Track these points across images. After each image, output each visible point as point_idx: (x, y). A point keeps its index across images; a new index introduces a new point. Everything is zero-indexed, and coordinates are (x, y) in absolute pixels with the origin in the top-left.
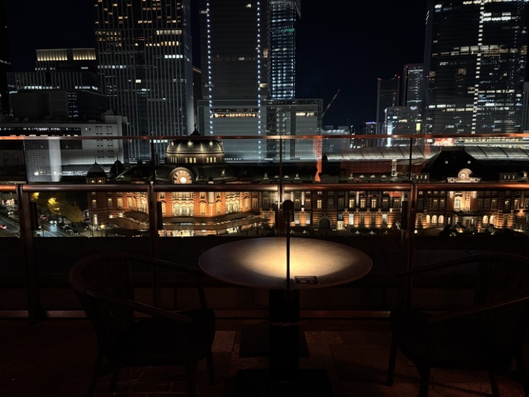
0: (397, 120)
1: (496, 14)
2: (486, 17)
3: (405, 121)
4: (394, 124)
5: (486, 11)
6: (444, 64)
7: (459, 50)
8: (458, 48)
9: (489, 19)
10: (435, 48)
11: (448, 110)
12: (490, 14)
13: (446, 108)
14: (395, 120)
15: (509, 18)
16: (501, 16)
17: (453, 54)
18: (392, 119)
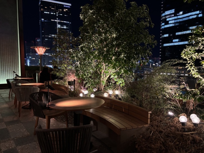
0: (31, 58)
1: (62, 26)
2: (59, 26)
3: (34, 59)
4: (30, 60)
5: (59, 24)
6: (47, 39)
7: (51, 36)
8: (51, 35)
9: (60, 27)
10: (43, 34)
11: (50, 55)
12: (60, 25)
13: (49, 55)
14: (30, 58)
15: (66, 28)
16: (63, 27)
17: (49, 37)
18: (29, 58)
